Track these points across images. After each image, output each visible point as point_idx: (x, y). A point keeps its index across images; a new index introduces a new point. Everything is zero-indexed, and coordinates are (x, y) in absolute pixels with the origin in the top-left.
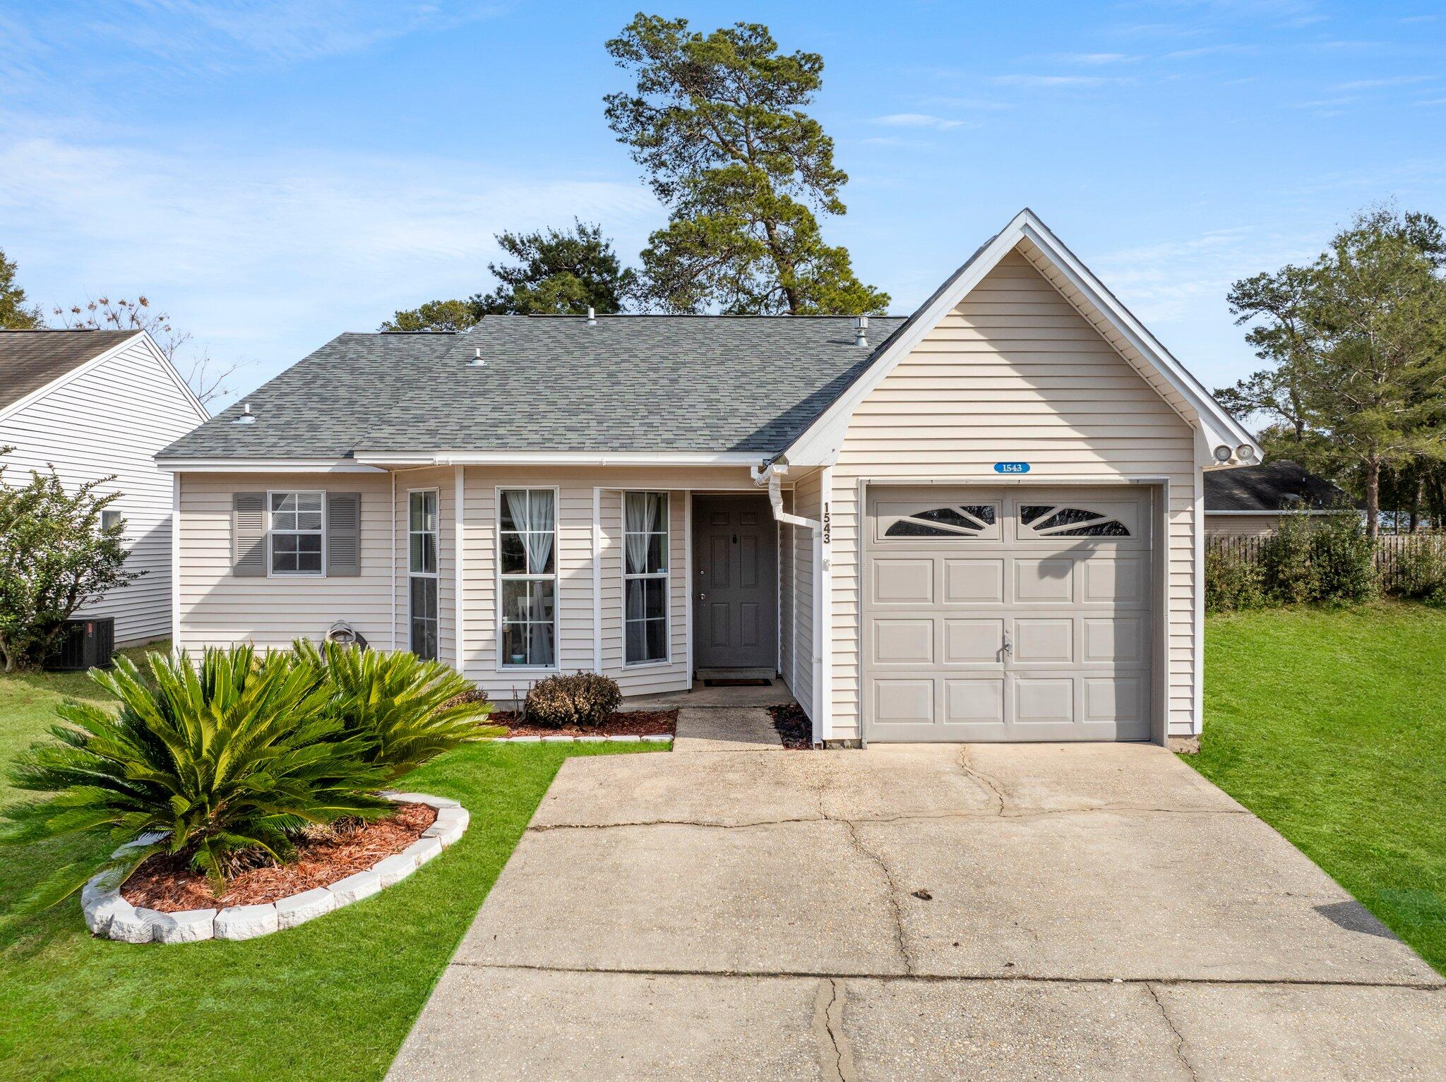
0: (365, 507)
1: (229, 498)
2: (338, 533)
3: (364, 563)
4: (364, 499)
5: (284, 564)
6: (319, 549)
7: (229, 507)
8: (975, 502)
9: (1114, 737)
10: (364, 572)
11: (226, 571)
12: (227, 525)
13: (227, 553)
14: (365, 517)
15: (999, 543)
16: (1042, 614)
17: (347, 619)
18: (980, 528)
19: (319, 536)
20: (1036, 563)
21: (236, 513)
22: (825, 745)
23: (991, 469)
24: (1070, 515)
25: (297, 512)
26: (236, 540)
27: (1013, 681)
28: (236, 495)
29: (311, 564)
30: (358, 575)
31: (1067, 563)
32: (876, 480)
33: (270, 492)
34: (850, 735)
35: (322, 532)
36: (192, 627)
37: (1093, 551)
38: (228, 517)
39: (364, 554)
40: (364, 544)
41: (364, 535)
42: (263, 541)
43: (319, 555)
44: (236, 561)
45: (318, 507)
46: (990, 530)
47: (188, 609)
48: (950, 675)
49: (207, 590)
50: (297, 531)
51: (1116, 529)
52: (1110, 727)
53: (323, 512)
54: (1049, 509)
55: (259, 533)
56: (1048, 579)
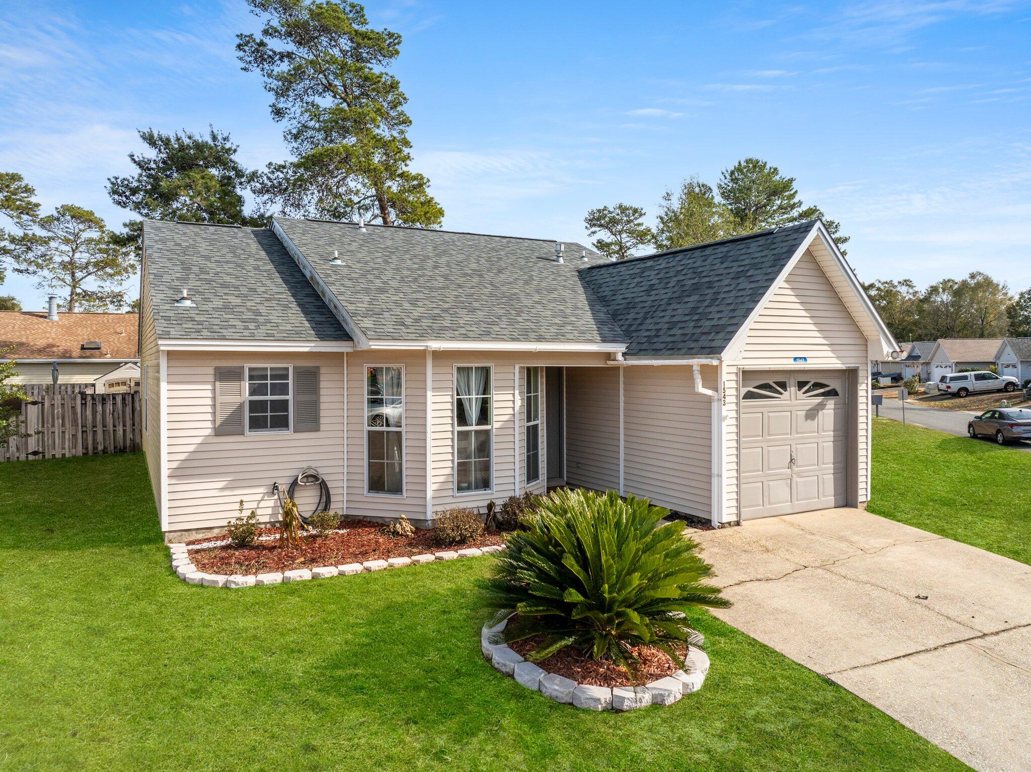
0: (322, 378)
1: (211, 371)
2: (302, 398)
3: (322, 420)
4: (323, 370)
5: (257, 424)
6: (287, 411)
7: (211, 379)
8: (781, 379)
9: (833, 505)
10: (322, 427)
11: (208, 432)
12: (209, 394)
13: (209, 417)
14: (323, 385)
15: (789, 402)
16: (807, 441)
17: (313, 465)
18: (781, 394)
19: (287, 401)
20: (804, 413)
21: (218, 384)
22: (723, 526)
23: (792, 361)
24: (817, 385)
25: (269, 382)
26: (218, 405)
27: (796, 479)
28: (217, 369)
29: (281, 423)
30: (317, 429)
31: (815, 412)
32: (747, 368)
33: (247, 366)
34: (734, 518)
35: (290, 397)
36: (179, 480)
37: (825, 405)
38: (209, 387)
39: (322, 413)
40: (322, 406)
41: (322, 399)
42: (241, 406)
43: (287, 416)
44: (218, 423)
45: (286, 377)
46: (786, 394)
47: (175, 465)
48: (770, 478)
49: (191, 448)
50: (269, 397)
51: (833, 393)
52: (831, 500)
53: (290, 381)
54: (809, 382)
55: (237, 399)
56: (809, 421)
